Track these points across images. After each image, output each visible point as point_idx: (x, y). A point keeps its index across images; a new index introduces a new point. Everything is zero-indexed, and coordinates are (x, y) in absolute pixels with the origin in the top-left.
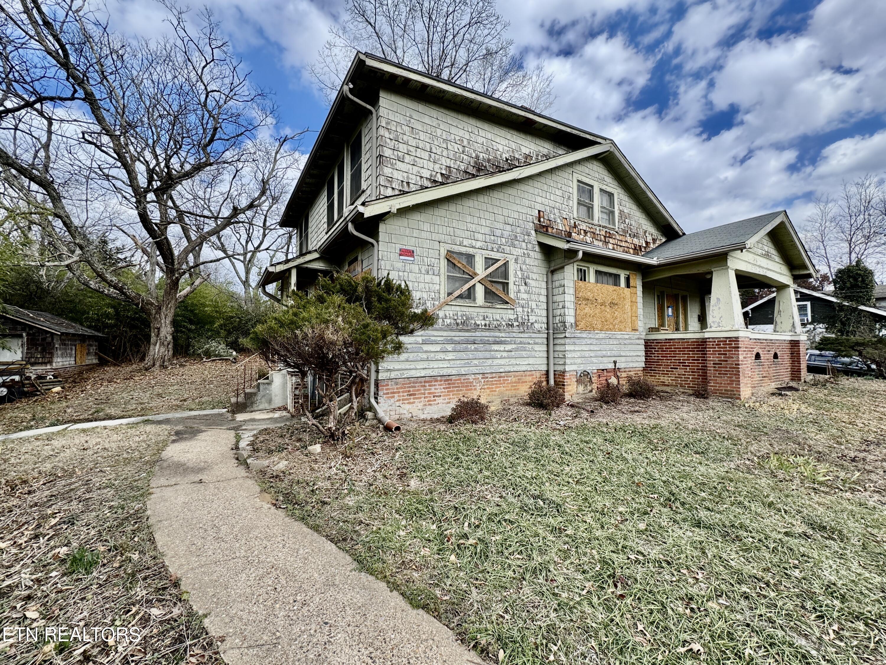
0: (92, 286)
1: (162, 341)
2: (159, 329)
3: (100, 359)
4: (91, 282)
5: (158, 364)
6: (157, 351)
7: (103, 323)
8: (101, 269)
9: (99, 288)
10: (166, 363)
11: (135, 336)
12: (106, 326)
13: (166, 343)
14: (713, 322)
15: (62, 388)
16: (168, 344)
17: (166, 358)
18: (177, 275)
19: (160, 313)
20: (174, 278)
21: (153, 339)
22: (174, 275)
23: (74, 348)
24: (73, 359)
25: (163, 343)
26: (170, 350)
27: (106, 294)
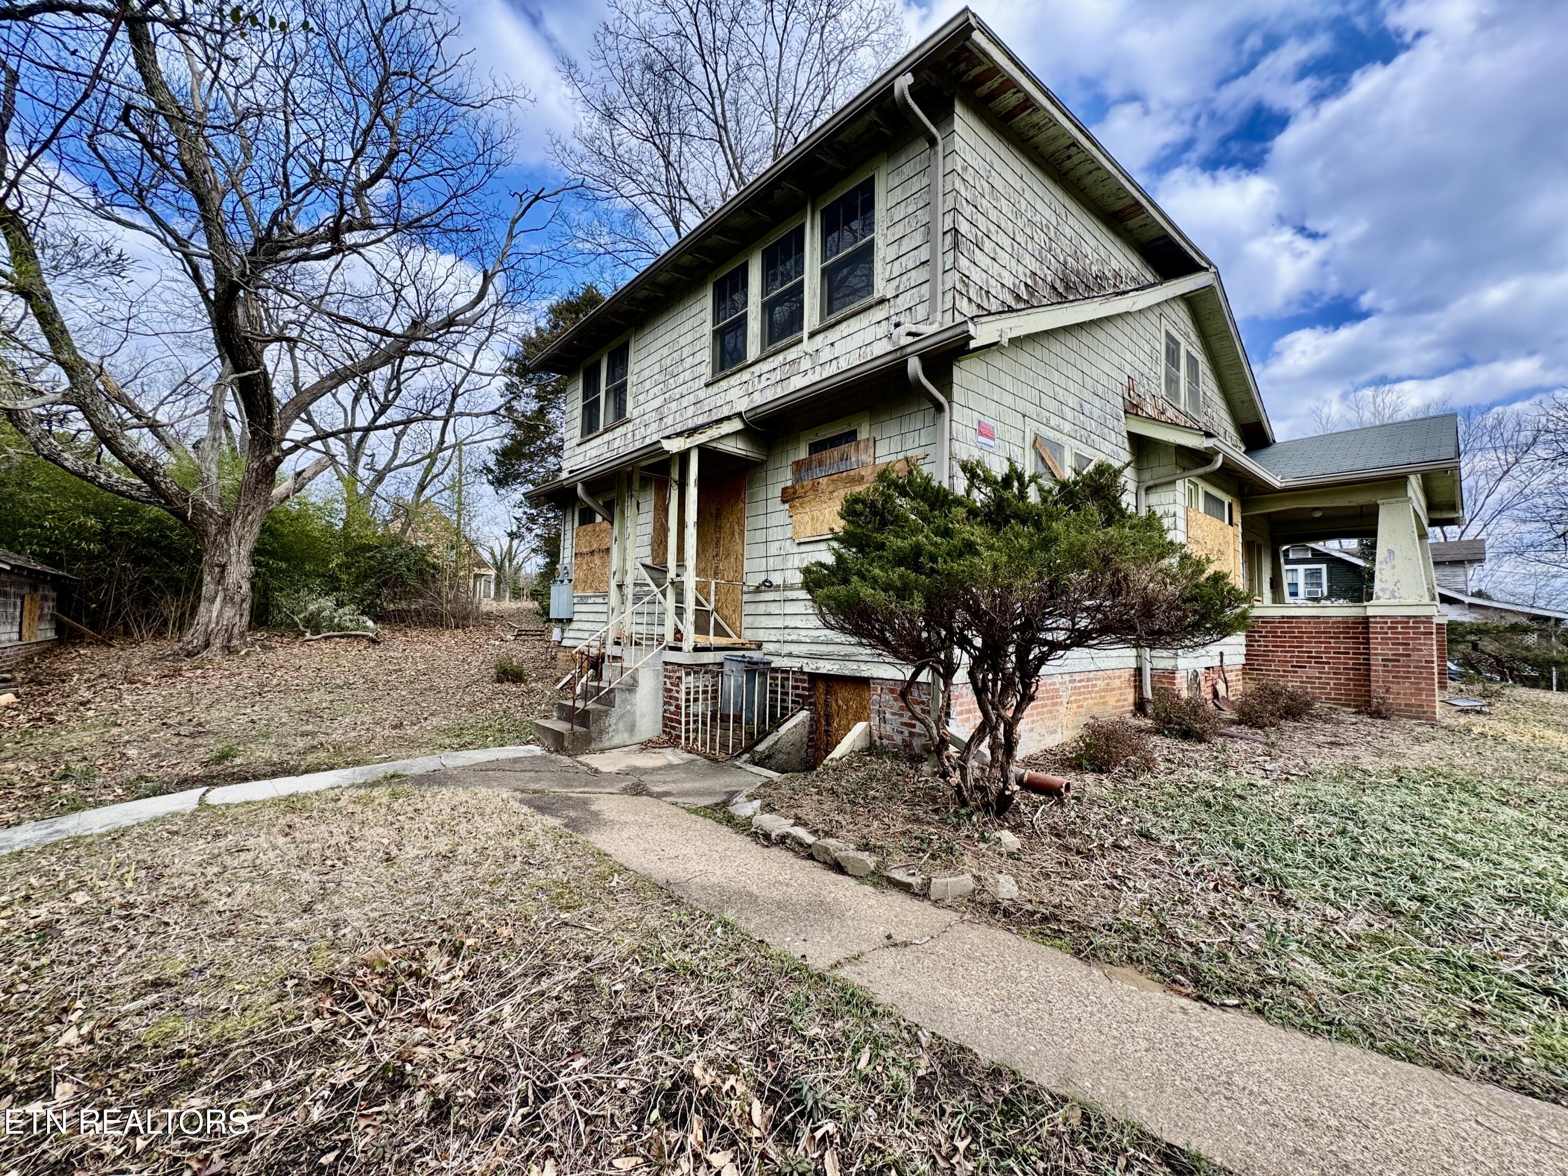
0: (67, 464)
1: (230, 593)
2: (223, 567)
3: (60, 628)
4: (66, 455)
5: (218, 643)
6: (215, 614)
7: (68, 547)
8: (111, 426)
9: (86, 469)
10: (235, 642)
11: (147, 581)
12: (76, 556)
13: (237, 598)
14: (1383, 590)
15: (17, 695)
16: (243, 601)
17: (236, 631)
18: (277, 454)
19: (227, 533)
20: (269, 458)
21: (209, 586)
22: (270, 452)
23: (19, 602)
24: (16, 629)
25: (232, 599)
26: (246, 613)
27: (100, 485)
